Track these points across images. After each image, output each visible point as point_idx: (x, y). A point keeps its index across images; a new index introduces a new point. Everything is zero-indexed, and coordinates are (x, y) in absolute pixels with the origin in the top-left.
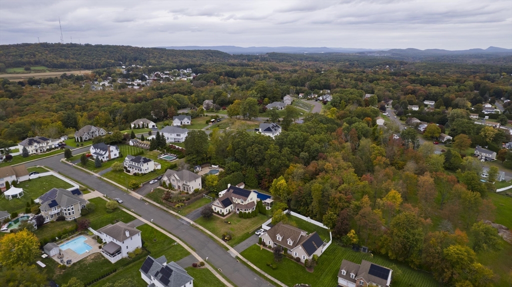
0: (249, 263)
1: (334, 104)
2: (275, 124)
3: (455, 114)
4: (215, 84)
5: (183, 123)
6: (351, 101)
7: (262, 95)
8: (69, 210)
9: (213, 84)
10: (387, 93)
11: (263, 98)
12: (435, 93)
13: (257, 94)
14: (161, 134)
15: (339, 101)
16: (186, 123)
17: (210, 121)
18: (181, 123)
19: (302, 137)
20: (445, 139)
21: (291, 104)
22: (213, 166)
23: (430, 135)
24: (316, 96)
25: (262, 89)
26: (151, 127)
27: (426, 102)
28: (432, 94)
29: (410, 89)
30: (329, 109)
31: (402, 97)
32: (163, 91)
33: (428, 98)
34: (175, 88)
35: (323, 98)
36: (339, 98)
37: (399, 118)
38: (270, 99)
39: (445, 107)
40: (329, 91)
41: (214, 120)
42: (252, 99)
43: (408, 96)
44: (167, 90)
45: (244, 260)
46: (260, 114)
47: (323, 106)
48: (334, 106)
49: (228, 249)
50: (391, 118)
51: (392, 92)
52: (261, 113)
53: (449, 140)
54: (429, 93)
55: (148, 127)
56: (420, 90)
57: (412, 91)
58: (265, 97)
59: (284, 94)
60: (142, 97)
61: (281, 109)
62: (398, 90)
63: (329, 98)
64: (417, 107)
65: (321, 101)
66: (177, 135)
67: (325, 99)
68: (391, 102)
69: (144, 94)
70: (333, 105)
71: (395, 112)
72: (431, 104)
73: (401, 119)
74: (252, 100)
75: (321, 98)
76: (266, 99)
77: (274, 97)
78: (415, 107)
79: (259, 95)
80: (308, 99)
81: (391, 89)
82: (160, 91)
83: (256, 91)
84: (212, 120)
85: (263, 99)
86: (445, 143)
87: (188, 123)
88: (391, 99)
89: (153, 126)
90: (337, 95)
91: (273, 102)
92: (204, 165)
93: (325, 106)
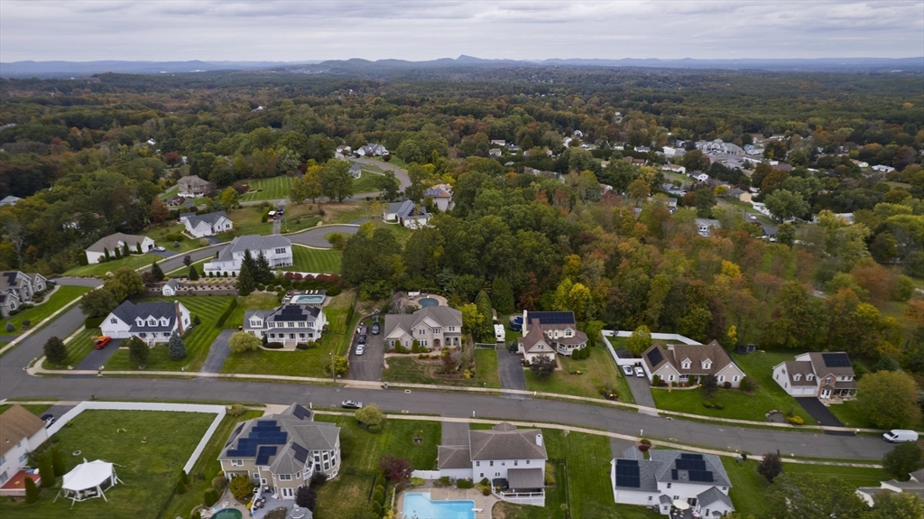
0: (685, 415)
5: (216, 228)
8: (326, 457)
13: (295, 153)
14: (254, 255)
16: (224, 228)
17: (269, 216)
18: (213, 229)
22: (410, 294)
24: (348, 148)
26: (147, 249)
27: (495, 143)
31: (465, 138)
35: (366, 152)
39: (539, 147)
41: (273, 212)
45: (677, 413)
49: (637, 410)
55: (139, 252)
66: (278, 251)
67: (374, 152)
75: (361, 152)
76: (313, 162)
78: (496, 151)
79: (298, 155)
84: (271, 214)
85: (306, 163)
87: (228, 226)
89: (150, 247)
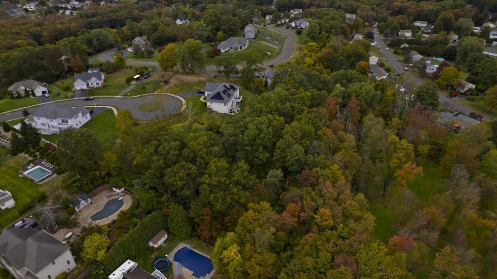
1: (312, 36)
2: (228, 85)
3: (468, 45)
4: (165, 5)
5: (90, 85)
6: (334, 30)
7: (214, 27)
9: (163, 5)
10: (371, 13)
11: (215, 31)
12: (428, 11)
13: (207, 27)
15: (318, 32)
16: (95, 85)
17: (132, 79)
18: (88, 85)
19: (270, 129)
20: (466, 89)
21: (255, 38)
22: (114, 190)
23: (445, 83)
24: (287, 20)
25: (213, 19)
26: (41, 94)
27: (417, 24)
28: (424, 13)
29: (397, 6)
30: (306, 43)
31: (390, 19)
32: (94, 19)
33: (419, 18)
34: (110, 15)
35: (296, 25)
36: (318, 27)
37: (393, 50)
38: (225, 32)
39: (446, 32)
40: (301, 11)
41: (138, 76)
42: (193, 41)
43: (398, 17)
44: (99, 17)
46: (210, 59)
47: (297, 37)
48: (313, 39)
50: (381, 50)
51: (377, 11)
52: (212, 57)
53: (470, 90)
54: (421, 11)
55: (34, 95)
56: (409, 7)
57: (400, 9)
58: (218, 29)
59: (245, 23)
60: (64, 29)
61: (241, 48)
62: (383, 7)
63: (305, 24)
64: (409, 32)
65: (293, 28)
66: (63, 121)
67: (299, 25)
68: (376, 24)
69: (67, 25)
70: (310, 37)
71: (384, 41)
72: (422, 25)
73: (395, 53)
74: (193, 43)
75: (293, 24)
76: (220, 33)
77: (231, 30)
78: (407, 32)
79: (209, 28)
80: (278, 26)
81: (375, 6)
82: (90, 20)
83: (205, 21)
84: (136, 77)
85: (216, 34)
86: (465, 94)
87: (98, 84)
88: (375, 20)
89: (44, 92)
90: (316, 22)
91: (229, 36)
92: (99, 189)
93: (300, 36)
